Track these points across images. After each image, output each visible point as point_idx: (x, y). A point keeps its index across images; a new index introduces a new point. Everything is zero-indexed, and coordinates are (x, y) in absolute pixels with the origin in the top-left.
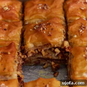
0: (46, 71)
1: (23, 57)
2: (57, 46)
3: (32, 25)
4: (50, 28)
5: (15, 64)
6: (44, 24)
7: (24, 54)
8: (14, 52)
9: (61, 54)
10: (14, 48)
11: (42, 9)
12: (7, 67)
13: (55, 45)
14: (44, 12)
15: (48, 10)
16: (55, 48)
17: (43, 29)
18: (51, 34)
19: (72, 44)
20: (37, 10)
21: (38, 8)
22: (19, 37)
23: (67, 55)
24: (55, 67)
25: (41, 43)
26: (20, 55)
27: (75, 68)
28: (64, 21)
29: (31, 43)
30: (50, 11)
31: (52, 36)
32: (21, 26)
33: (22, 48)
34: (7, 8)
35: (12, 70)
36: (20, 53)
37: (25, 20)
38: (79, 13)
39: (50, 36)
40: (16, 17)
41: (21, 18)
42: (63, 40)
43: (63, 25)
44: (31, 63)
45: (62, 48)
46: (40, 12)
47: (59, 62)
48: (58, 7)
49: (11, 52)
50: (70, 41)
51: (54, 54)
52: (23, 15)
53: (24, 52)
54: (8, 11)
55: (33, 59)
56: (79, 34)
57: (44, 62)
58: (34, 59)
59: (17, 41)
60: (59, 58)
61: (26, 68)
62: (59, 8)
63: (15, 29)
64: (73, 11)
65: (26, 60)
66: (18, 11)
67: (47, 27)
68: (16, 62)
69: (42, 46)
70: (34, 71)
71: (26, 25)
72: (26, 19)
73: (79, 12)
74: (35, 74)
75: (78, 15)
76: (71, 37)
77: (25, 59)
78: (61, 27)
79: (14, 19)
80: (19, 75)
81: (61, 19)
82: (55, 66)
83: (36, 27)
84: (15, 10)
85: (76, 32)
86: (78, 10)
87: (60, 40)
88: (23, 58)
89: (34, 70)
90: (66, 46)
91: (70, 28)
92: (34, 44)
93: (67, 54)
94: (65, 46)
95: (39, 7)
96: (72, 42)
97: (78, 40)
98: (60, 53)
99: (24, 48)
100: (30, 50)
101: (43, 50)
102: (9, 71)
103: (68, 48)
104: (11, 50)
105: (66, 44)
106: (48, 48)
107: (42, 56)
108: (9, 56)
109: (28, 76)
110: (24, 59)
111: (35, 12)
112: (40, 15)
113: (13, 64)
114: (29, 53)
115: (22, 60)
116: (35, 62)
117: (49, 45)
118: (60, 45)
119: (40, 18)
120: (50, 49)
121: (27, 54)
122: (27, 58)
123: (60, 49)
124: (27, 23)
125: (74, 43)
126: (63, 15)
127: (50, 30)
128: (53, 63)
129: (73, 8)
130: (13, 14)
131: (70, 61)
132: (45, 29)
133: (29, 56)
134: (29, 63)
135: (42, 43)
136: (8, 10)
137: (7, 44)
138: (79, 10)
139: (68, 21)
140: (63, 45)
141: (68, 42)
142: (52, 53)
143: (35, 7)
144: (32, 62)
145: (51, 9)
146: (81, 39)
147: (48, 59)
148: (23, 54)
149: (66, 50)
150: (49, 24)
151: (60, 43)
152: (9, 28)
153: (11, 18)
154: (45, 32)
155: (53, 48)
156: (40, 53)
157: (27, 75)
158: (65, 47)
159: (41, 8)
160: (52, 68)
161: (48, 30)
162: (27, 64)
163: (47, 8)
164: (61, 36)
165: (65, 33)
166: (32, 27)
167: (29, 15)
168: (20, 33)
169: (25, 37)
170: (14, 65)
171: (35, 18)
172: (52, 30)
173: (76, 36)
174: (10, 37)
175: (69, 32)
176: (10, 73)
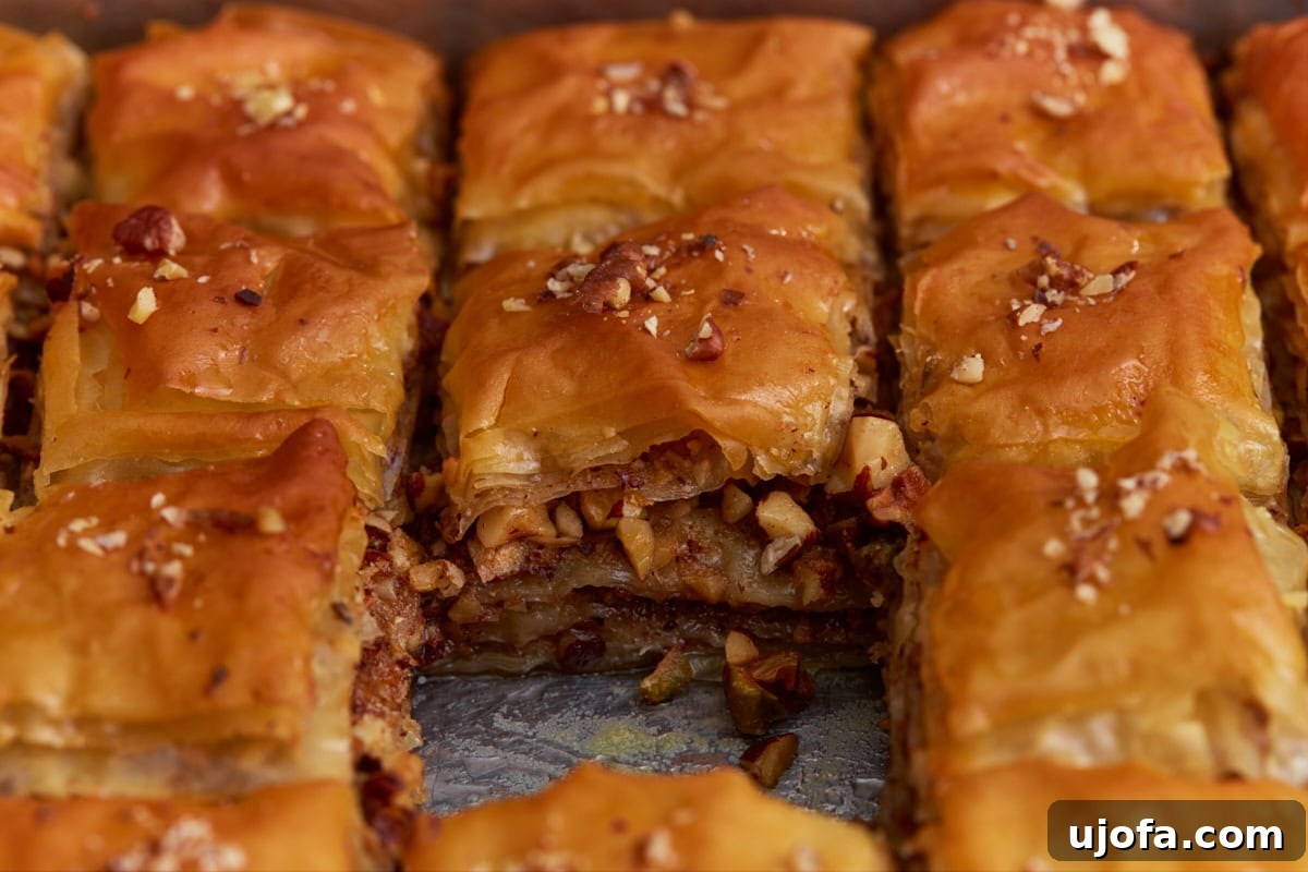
0: (665, 729)
1: (424, 579)
2: (780, 471)
3: (531, 264)
4: (715, 288)
5: (332, 642)
6: (654, 251)
7: (438, 549)
8: (321, 509)
9: (823, 556)
10: (323, 471)
11: (638, 108)
12: (242, 665)
13: (761, 460)
14: (665, 143)
15: (700, 116)
16: (761, 490)
17: (642, 296)
18: (716, 343)
19: (939, 450)
20: (591, 119)
21: (600, 105)
22: (395, 373)
23: (882, 559)
24: (761, 683)
25: (611, 432)
26: (400, 558)
27: (961, 671)
28: (862, 232)
29: (508, 437)
30: (718, 131)
31: (728, 360)
32: (412, 271)
33: (421, 486)
34: (282, 102)
35: (294, 688)
36: (398, 537)
37: (468, 223)
38: (1016, 153)
39: (707, 358)
40: (373, 188)
41: (424, 204)
42: (841, 406)
43: (848, 267)
44: (508, 648)
45: (838, 486)
46: (616, 142)
47: (801, 634)
48: (802, 90)
49: (298, 516)
50: (916, 417)
51: (750, 556)
52: (442, 172)
53: (437, 536)
54: (287, 129)
55: (530, 606)
56: (1015, 346)
57: (645, 635)
58: (545, 606)
59: (366, 420)
60: (800, 590)
61: (459, 696)
62: (818, 101)
63: (347, 295)
64: (954, 135)
65: (452, 614)
66: (395, 133)
67: (679, 276)
68: (348, 621)
69: (627, 468)
70: (544, 729)
71: (472, 266)
72: (475, 205)
73: (1021, 145)
74: (555, 760)
75: (1004, 165)
76: (933, 379)
77: (451, 602)
78: (827, 281)
79: (345, 208)
80: (376, 753)
81: (832, 207)
82: (756, 674)
83: (571, 278)
84: (362, 123)
85: (983, 323)
86: (1005, 119)
87: (815, 410)
88: (427, 598)
89: (542, 716)
90: (874, 463)
91: (921, 289)
92: (544, 443)
93: (879, 550)
94: (858, 468)
95: (608, 94)
96: (941, 428)
97: (997, 408)
98: (809, 542)
99: (442, 491)
100: (500, 510)
101: (631, 511)
102: (263, 695)
103: (897, 485)
104: (295, 491)
105: (879, 444)
106: (689, 490)
107: (621, 575)
108: (269, 552)
109: (474, 781)
110: (435, 607)
111: (563, 143)
112: (619, 169)
113: (316, 634)
114: (494, 535)
115: (412, 610)
116: (554, 638)
117: (695, 461)
118: (808, 459)
119: (613, 205)
120: (710, 502)
121: (472, 551)
122: (464, 591)
123: (811, 497)
124: (482, 253)
125: (956, 437)
126: (858, 170)
127: (713, 304)
128: (737, 648)
129: (961, 99)
130: (337, 156)
131: (915, 615)
132: (662, 293)
133: (485, 574)
134: (487, 646)
135: (620, 434)
136: (288, 122)
137: (262, 439)
138: (1022, 119)
139: (905, 232)
140: (841, 456)
141: (892, 426)
142: (729, 542)
143: (566, 89)
144: (525, 639)
145: (734, 109)
146: (1025, 400)
147: (689, 604)
148: (425, 556)
149: (873, 502)
150: (703, 247)
151: (817, 438)
152: (291, 283)
153: (318, 198)
154: (652, 324)
155: (742, 485)
156: (604, 540)
157: (462, 764)
158: (865, 475)
159: (634, 99)
160: (731, 702)
161: (685, 310)
162: (474, 665)
163: (691, 104)
164: (825, 364)
165: (866, 341)
166: (525, 280)
167: (507, 170)
168: (408, 343)
169: (451, 380)
170: (322, 649)
171: (568, 202)
172: (726, 303)
173: (974, 368)
174: (295, 376)
175: (906, 328)
176: (271, 725)
